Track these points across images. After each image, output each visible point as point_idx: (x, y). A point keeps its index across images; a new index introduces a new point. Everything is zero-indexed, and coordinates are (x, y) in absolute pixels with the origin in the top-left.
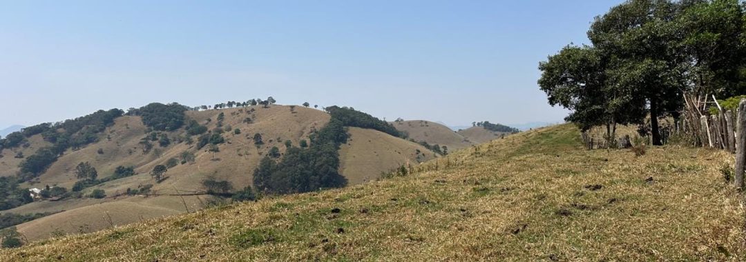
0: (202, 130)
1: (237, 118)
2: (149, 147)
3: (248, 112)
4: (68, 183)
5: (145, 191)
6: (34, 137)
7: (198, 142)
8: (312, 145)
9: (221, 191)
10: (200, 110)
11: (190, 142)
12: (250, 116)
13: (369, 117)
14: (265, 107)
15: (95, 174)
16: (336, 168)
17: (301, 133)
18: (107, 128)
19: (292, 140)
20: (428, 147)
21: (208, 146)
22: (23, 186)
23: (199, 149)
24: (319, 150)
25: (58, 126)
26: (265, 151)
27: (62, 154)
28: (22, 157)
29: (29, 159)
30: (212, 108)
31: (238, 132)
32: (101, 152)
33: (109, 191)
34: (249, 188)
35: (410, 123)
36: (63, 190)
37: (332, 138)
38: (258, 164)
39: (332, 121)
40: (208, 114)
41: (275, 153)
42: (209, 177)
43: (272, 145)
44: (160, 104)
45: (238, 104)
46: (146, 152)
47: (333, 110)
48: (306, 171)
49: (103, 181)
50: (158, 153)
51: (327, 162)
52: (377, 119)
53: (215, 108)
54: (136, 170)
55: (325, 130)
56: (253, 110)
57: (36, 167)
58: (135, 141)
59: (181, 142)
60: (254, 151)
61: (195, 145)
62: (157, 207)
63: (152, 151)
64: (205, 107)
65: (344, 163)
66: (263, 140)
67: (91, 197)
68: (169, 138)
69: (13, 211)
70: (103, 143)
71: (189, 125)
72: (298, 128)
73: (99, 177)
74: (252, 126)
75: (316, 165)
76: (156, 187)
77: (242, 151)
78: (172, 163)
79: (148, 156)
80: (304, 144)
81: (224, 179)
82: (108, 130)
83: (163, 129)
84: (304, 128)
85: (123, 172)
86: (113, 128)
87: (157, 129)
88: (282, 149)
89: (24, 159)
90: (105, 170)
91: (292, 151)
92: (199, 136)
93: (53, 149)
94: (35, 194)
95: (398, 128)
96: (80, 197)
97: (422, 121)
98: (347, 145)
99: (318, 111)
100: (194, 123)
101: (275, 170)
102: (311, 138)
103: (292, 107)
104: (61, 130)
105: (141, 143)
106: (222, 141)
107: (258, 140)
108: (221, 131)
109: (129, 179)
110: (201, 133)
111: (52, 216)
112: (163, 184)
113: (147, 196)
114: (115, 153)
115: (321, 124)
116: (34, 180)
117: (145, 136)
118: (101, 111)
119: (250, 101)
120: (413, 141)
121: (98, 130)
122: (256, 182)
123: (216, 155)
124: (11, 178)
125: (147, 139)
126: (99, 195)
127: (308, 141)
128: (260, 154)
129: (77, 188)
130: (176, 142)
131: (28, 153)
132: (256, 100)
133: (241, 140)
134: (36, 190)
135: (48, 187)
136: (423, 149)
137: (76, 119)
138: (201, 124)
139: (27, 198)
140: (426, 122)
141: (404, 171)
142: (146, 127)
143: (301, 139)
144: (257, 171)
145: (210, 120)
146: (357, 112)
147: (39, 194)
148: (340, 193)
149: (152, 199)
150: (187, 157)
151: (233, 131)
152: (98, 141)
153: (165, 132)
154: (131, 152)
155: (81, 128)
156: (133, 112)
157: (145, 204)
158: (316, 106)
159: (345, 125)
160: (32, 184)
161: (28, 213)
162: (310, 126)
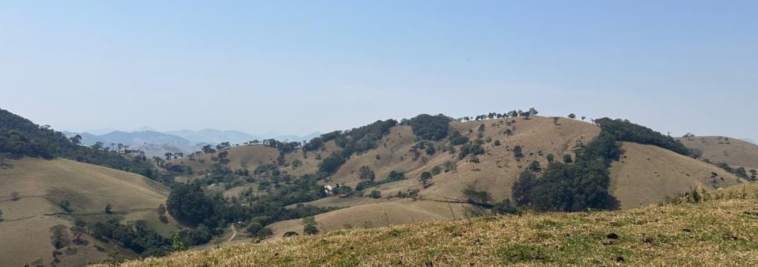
0: (465, 140)
1: (498, 130)
2: (418, 155)
3: (509, 124)
4: (353, 183)
5: (413, 195)
6: (329, 142)
7: (459, 152)
8: (577, 161)
9: (481, 201)
10: (463, 121)
11: (453, 152)
12: (510, 128)
13: (649, 131)
14: (526, 119)
15: (373, 177)
16: (605, 187)
17: (566, 147)
18: (384, 136)
19: (554, 153)
20: (729, 170)
21: (469, 157)
22: (320, 183)
23: (461, 159)
24: (585, 166)
25: (347, 133)
26: (525, 164)
27: (349, 158)
28: (320, 159)
29: (325, 161)
30: (474, 119)
31: (498, 143)
32: (378, 158)
33: (384, 193)
34: (508, 200)
35: (703, 140)
36: (349, 189)
37: (601, 154)
38: (518, 177)
39: (602, 135)
40: (470, 125)
41: (535, 167)
42: (469, 186)
43: (532, 159)
44: (427, 115)
45: (499, 116)
46: (415, 160)
47: (604, 123)
48: (569, 188)
49: (379, 183)
50: (425, 161)
51: (595, 180)
52: (659, 134)
53: (477, 119)
54: (406, 175)
55: (594, 145)
56: (514, 121)
57: (330, 168)
58: (406, 149)
59: (445, 151)
60: (514, 164)
61: (457, 155)
62: (424, 211)
63: (420, 159)
64: (467, 119)
65: (616, 182)
66: (523, 152)
67: (370, 196)
68: (435, 147)
69: (313, 203)
70: (380, 150)
71: (452, 135)
72: (562, 141)
73: (376, 180)
74: (512, 138)
75: (582, 183)
76: (423, 192)
77: (502, 164)
78: (437, 170)
79: (416, 163)
80: (568, 159)
81: (484, 190)
82: (384, 138)
83: (430, 139)
84: (569, 142)
85: (396, 176)
86: (388, 137)
87: (425, 138)
88: (544, 163)
89: (322, 161)
90: (382, 173)
91: (554, 166)
92: (461, 146)
93: (342, 153)
94: (329, 190)
95: (686, 144)
96: (361, 196)
97: (720, 137)
98: (620, 163)
99: (587, 124)
100: (457, 134)
101: (535, 185)
102: (577, 153)
103: (556, 119)
104: (349, 137)
105: (411, 150)
106: (482, 152)
107: (518, 152)
108: (481, 142)
109: (400, 183)
110: (463, 144)
111: (340, 210)
112: (429, 190)
113: (415, 200)
114: (390, 159)
115: (589, 137)
116: (328, 178)
117: (414, 144)
118: (379, 121)
119: (511, 112)
120: (707, 161)
121: (376, 137)
122: (515, 195)
123: (477, 166)
124: (312, 175)
125: (416, 147)
126: (376, 196)
127: (573, 156)
128: (520, 167)
129: (360, 188)
130: (441, 151)
131: (325, 155)
132: (517, 111)
133: (501, 152)
134: (330, 187)
135: (338, 185)
136: (721, 172)
137: (360, 128)
138: (464, 134)
139: (323, 194)
140: (727, 139)
141: (696, 198)
142: (415, 137)
143: (566, 153)
144: (516, 184)
145: (471, 131)
146: (633, 125)
147: (332, 191)
148: (616, 217)
149: (419, 202)
150: (449, 166)
151: (493, 142)
152: (376, 148)
153: (432, 142)
154: (402, 159)
155: (363, 136)
156: (405, 122)
157: (413, 207)
158: (583, 118)
159: (618, 140)
160: (327, 181)
161: (323, 206)
162: (575, 139)
